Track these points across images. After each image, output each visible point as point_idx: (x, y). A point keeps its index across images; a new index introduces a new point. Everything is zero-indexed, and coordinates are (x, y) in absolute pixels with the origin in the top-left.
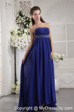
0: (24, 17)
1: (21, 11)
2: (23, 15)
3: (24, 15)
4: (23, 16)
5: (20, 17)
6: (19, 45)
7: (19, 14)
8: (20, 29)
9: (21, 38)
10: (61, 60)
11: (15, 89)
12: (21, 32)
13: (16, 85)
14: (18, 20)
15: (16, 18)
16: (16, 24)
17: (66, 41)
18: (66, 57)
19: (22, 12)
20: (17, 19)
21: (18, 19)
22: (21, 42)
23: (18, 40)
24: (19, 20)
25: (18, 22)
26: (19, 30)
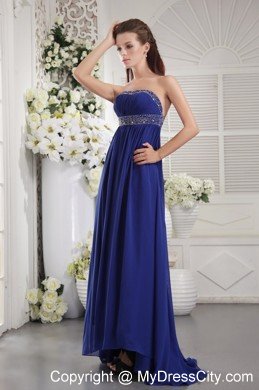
0: (72, 48)
1: (62, 26)
2: (68, 39)
3: (73, 41)
4: (68, 44)
5: (57, 45)
6: (52, 147)
7: (52, 38)
8: (57, 91)
9: (61, 121)
10: (201, 201)
11: (39, 305)
12: (59, 102)
13: (44, 291)
14: (48, 59)
15: (42, 50)
16: (42, 74)
17: (221, 133)
18: (217, 191)
19: (63, 31)
20: (45, 55)
21: (50, 53)
22: (60, 134)
23: (51, 130)
24: (53, 58)
25: (48, 66)
26: (54, 92)
